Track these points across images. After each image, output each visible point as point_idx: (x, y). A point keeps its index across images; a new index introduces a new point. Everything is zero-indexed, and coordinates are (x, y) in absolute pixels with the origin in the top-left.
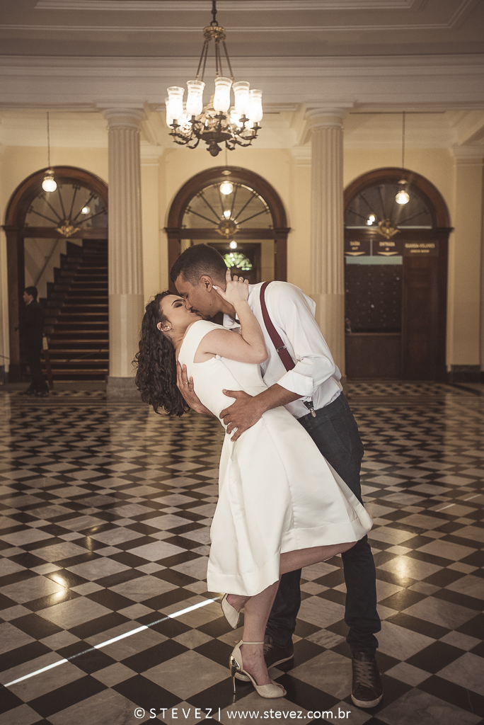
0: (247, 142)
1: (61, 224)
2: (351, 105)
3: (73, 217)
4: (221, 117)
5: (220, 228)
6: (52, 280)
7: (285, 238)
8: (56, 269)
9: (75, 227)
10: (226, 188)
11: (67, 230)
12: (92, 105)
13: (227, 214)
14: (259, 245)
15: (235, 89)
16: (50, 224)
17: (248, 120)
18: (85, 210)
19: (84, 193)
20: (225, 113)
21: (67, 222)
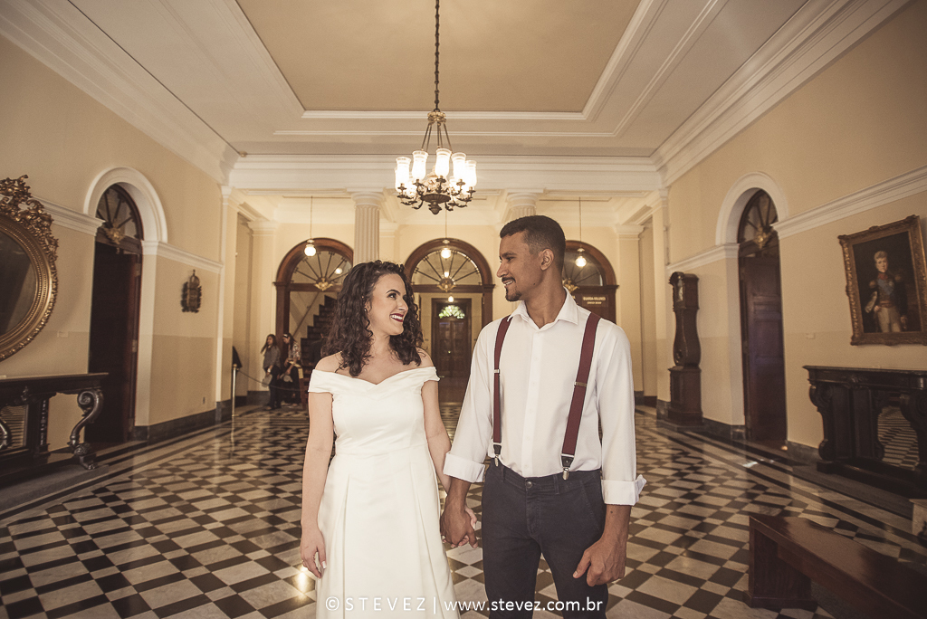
0: (464, 203)
1: (319, 281)
2: (542, 191)
3: (328, 276)
4: (442, 180)
5: (441, 284)
6: (312, 324)
7: (491, 292)
8: (315, 316)
9: (329, 283)
10: (446, 253)
11: (323, 285)
12: (344, 190)
13: (447, 274)
14: (470, 300)
15: (453, 159)
16: (311, 281)
17: (464, 184)
18: (338, 271)
19: (338, 257)
20: (445, 178)
21: (323, 280)
